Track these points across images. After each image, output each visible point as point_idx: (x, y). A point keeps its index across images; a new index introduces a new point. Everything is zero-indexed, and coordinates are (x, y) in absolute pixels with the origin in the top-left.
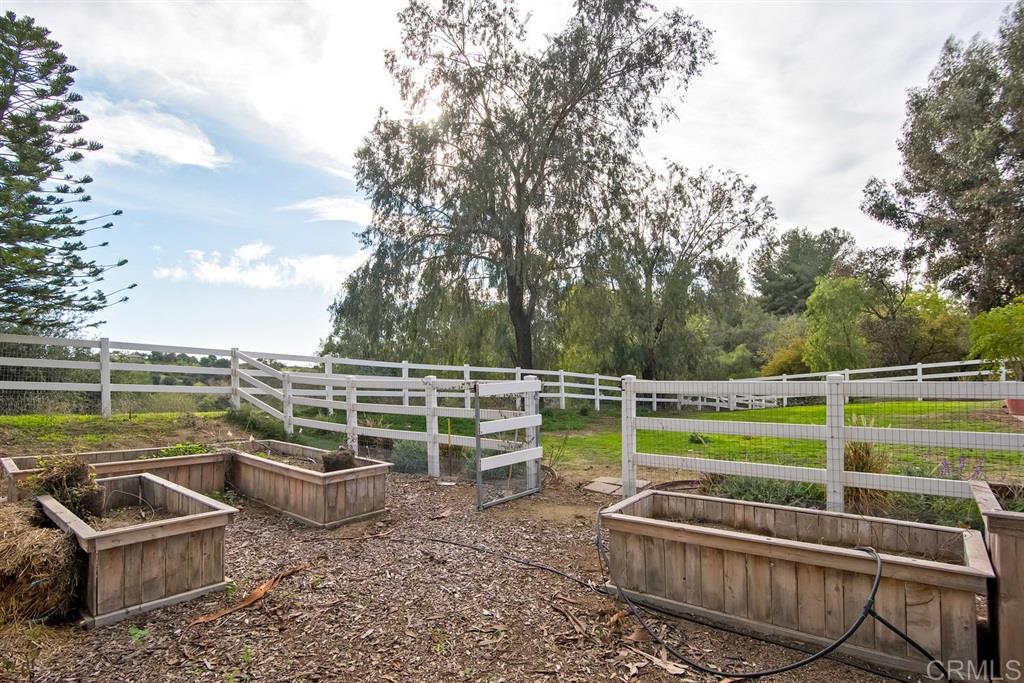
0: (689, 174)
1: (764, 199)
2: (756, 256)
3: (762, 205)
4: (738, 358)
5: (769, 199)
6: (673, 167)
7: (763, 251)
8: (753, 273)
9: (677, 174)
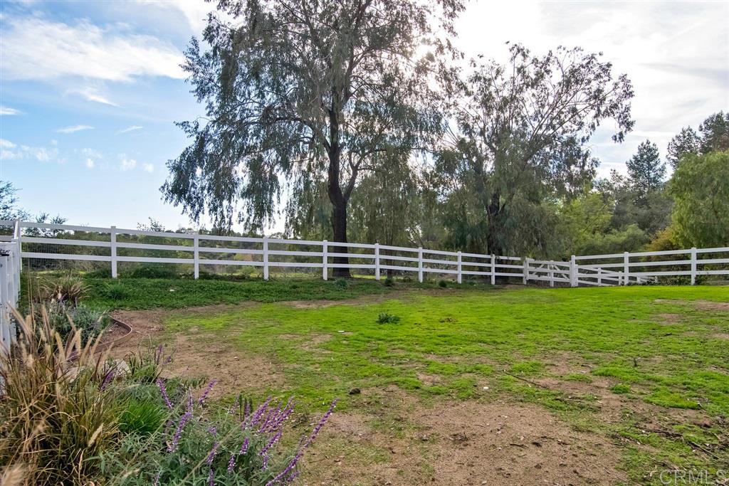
0: (531, 56)
1: (623, 78)
2: (676, 141)
3: (621, 85)
4: (629, 237)
5: (628, 78)
6: (515, 49)
7: (684, 137)
8: (673, 157)
9: (520, 57)
